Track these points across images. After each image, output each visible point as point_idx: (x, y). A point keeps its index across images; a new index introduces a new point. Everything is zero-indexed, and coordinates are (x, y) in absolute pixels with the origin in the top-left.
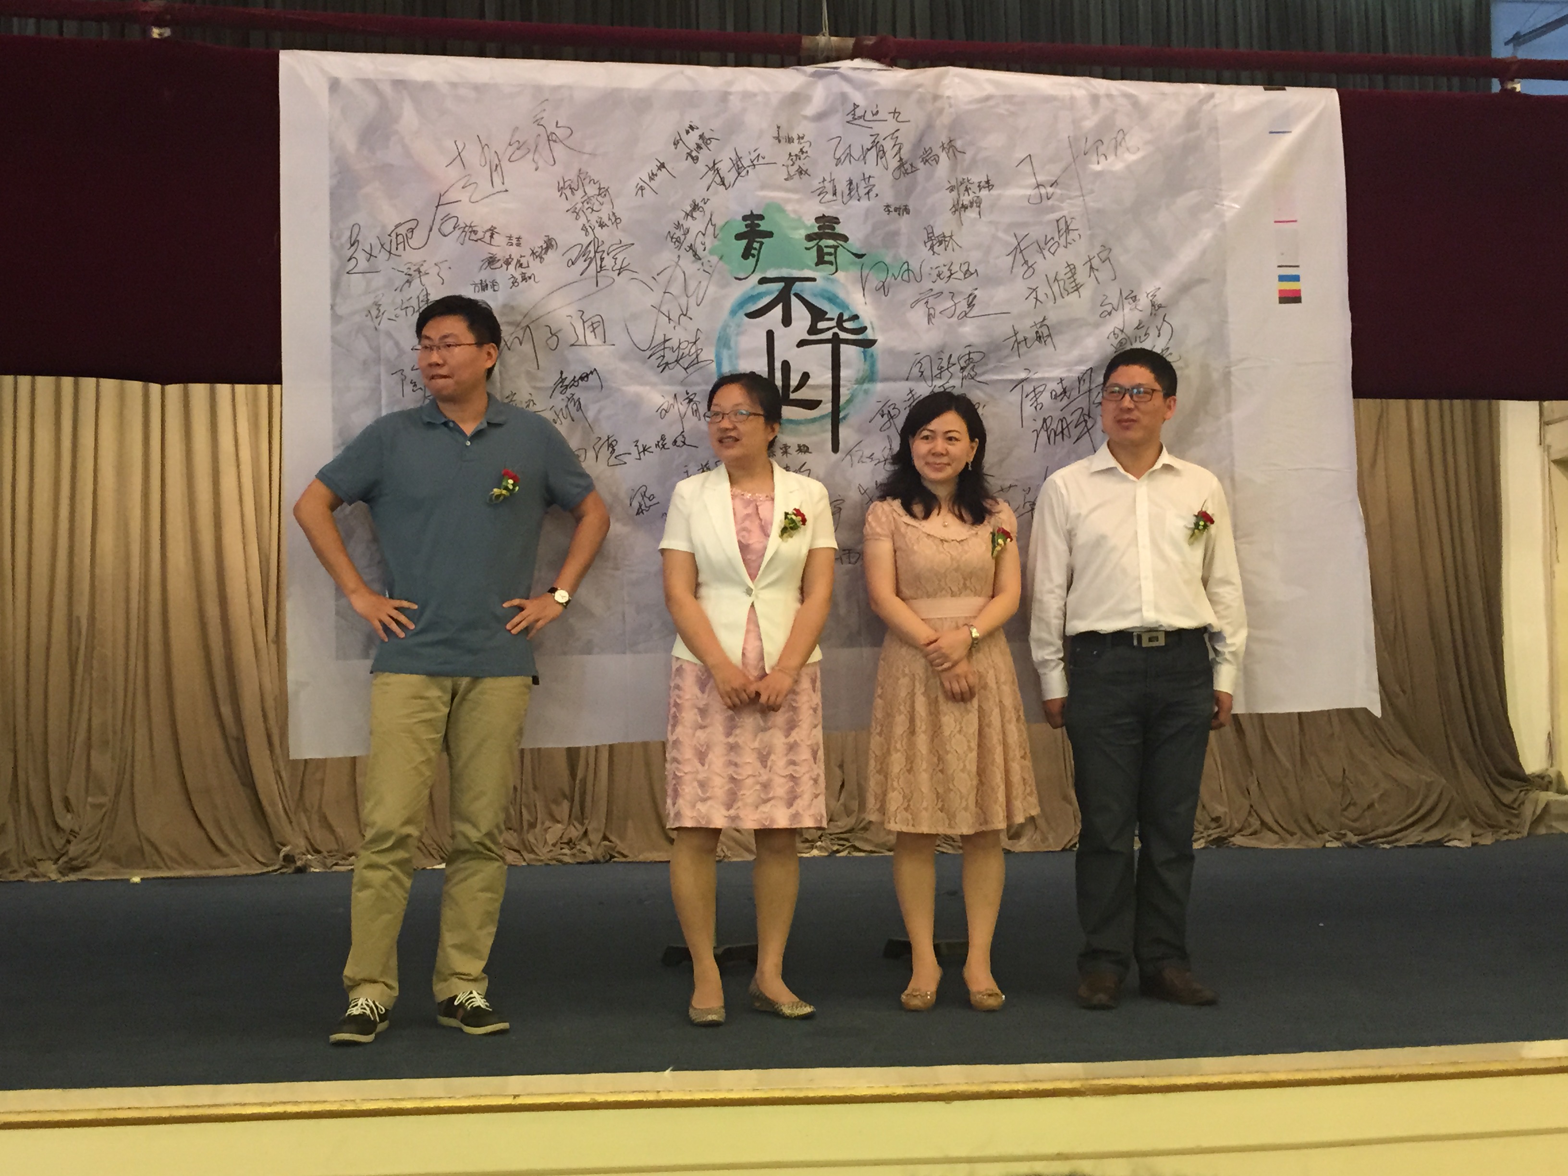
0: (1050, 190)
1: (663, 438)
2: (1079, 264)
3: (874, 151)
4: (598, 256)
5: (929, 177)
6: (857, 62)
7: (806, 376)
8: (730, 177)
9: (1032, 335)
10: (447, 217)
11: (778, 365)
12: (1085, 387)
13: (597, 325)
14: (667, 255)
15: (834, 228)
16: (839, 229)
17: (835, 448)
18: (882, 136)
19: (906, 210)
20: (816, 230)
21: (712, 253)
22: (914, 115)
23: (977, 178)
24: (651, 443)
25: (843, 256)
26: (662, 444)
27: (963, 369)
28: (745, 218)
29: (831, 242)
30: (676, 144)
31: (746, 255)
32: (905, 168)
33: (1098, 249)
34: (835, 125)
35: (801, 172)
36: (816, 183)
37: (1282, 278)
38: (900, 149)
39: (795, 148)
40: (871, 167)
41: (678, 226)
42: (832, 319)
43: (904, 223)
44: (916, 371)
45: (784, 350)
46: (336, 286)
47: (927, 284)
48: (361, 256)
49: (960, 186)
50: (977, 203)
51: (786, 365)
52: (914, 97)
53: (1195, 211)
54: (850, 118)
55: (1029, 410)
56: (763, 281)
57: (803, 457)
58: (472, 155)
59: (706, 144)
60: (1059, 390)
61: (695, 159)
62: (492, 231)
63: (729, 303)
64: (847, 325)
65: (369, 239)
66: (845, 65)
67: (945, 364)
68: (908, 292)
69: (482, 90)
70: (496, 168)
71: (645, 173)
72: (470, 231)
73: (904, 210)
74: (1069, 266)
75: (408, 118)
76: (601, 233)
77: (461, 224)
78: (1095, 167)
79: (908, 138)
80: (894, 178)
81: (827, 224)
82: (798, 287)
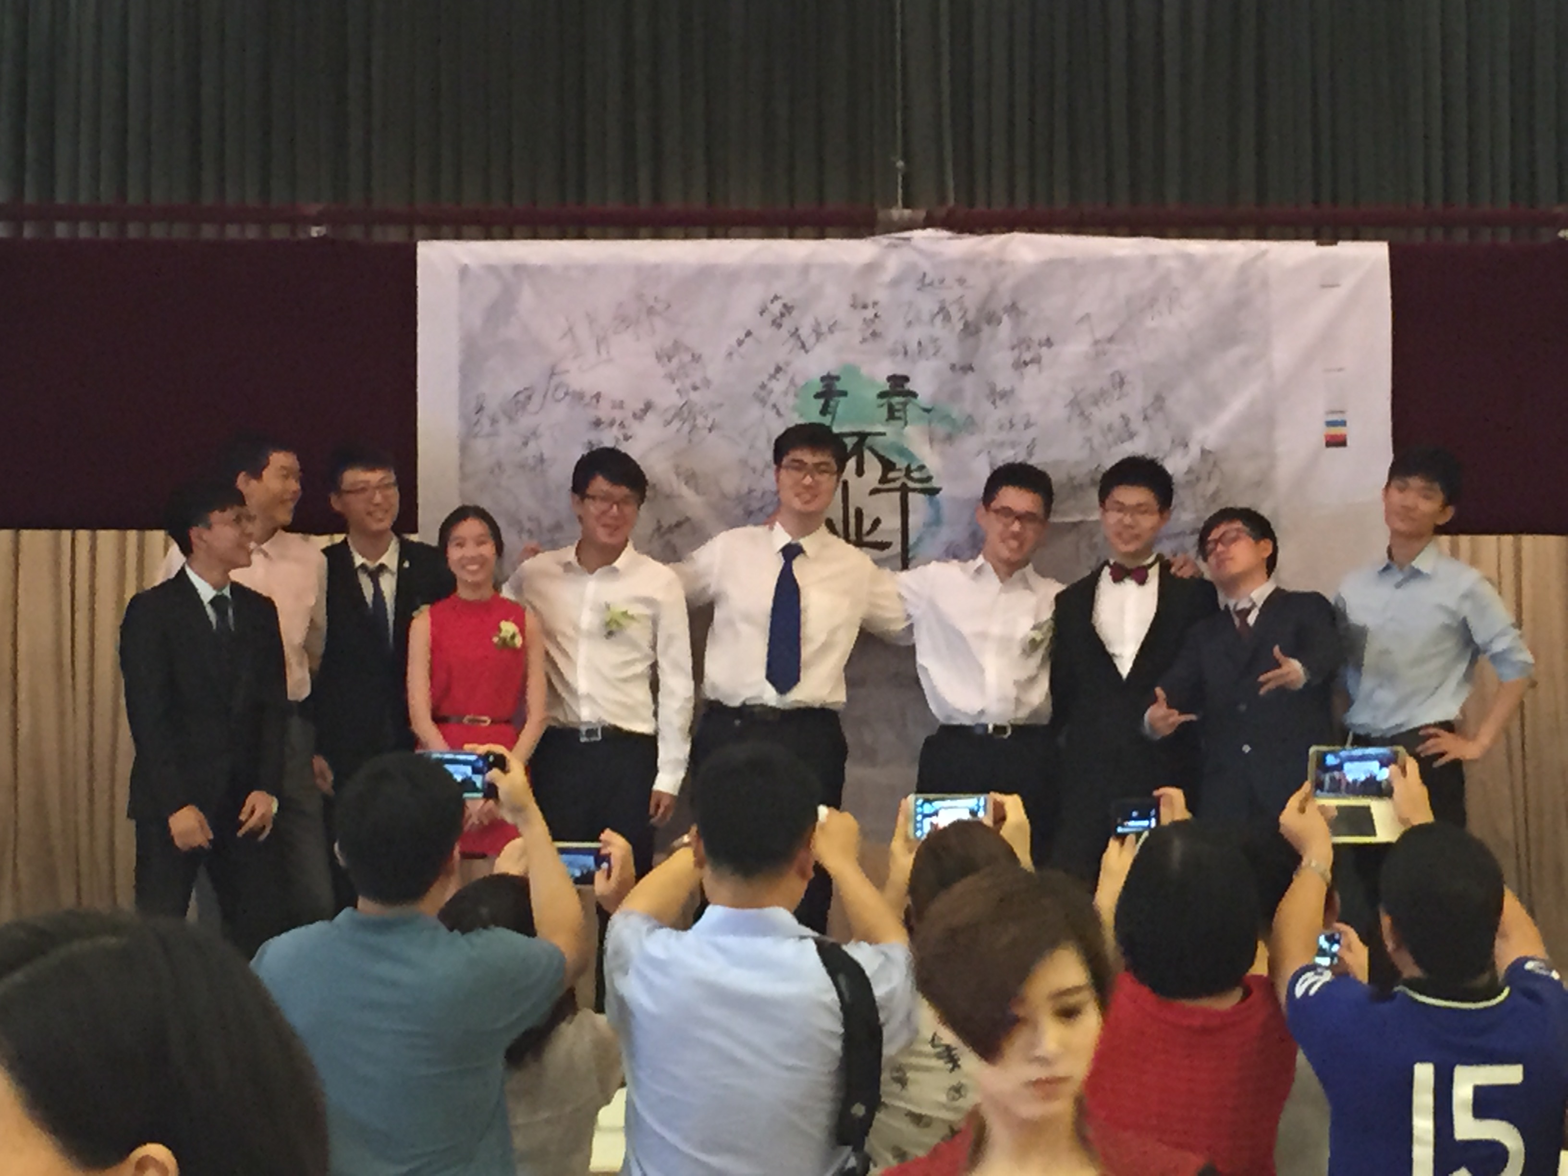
0: (1107, 346)
2: (1133, 415)
3: (941, 317)
4: (691, 416)
5: (992, 337)
6: (930, 232)
8: (810, 341)
10: (560, 385)
11: (852, 512)
14: (754, 413)
15: (903, 386)
16: (909, 386)
18: (949, 300)
19: (971, 368)
20: (887, 388)
21: (793, 410)
22: (979, 282)
23: (1039, 334)
25: (912, 411)
28: (823, 379)
29: (901, 400)
30: (762, 313)
31: (825, 411)
32: (970, 330)
33: (1152, 399)
34: (908, 291)
35: (874, 334)
36: (888, 345)
37: (1330, 424)
38: (965, 312)
39: (869, 313)
40: (939, 329)
41: (763, 387)
42: (900, 470)
43: (969, 381)
45: (858, 498)
46: (464, 448)
47: (989, 436)
48: (485, 422)
49: (1022, 343)
50: (1037, 359)
51: (859, 513)
52: (979, 265)
53: (1245, 362)
54: (919, 285)
58: (582, 329)
59: (790, 313)
61: (779, 326)
62: (598, 396)
64: (915, 475)
65: (492, 405)
66: (918, 235)
68: (971, 444)
69: (591, 270)
70: (600, 342)
71: (733, 341)
72: (579, 396)
73: (968, 368)
74: (1123, 416)
75: (527, 297)
76: (694, 396)
77: (570, 390)
78: (1150, 324)
79: (972, 301)
80: (960, 340)
81: (898, 383)
82: (869, 441)
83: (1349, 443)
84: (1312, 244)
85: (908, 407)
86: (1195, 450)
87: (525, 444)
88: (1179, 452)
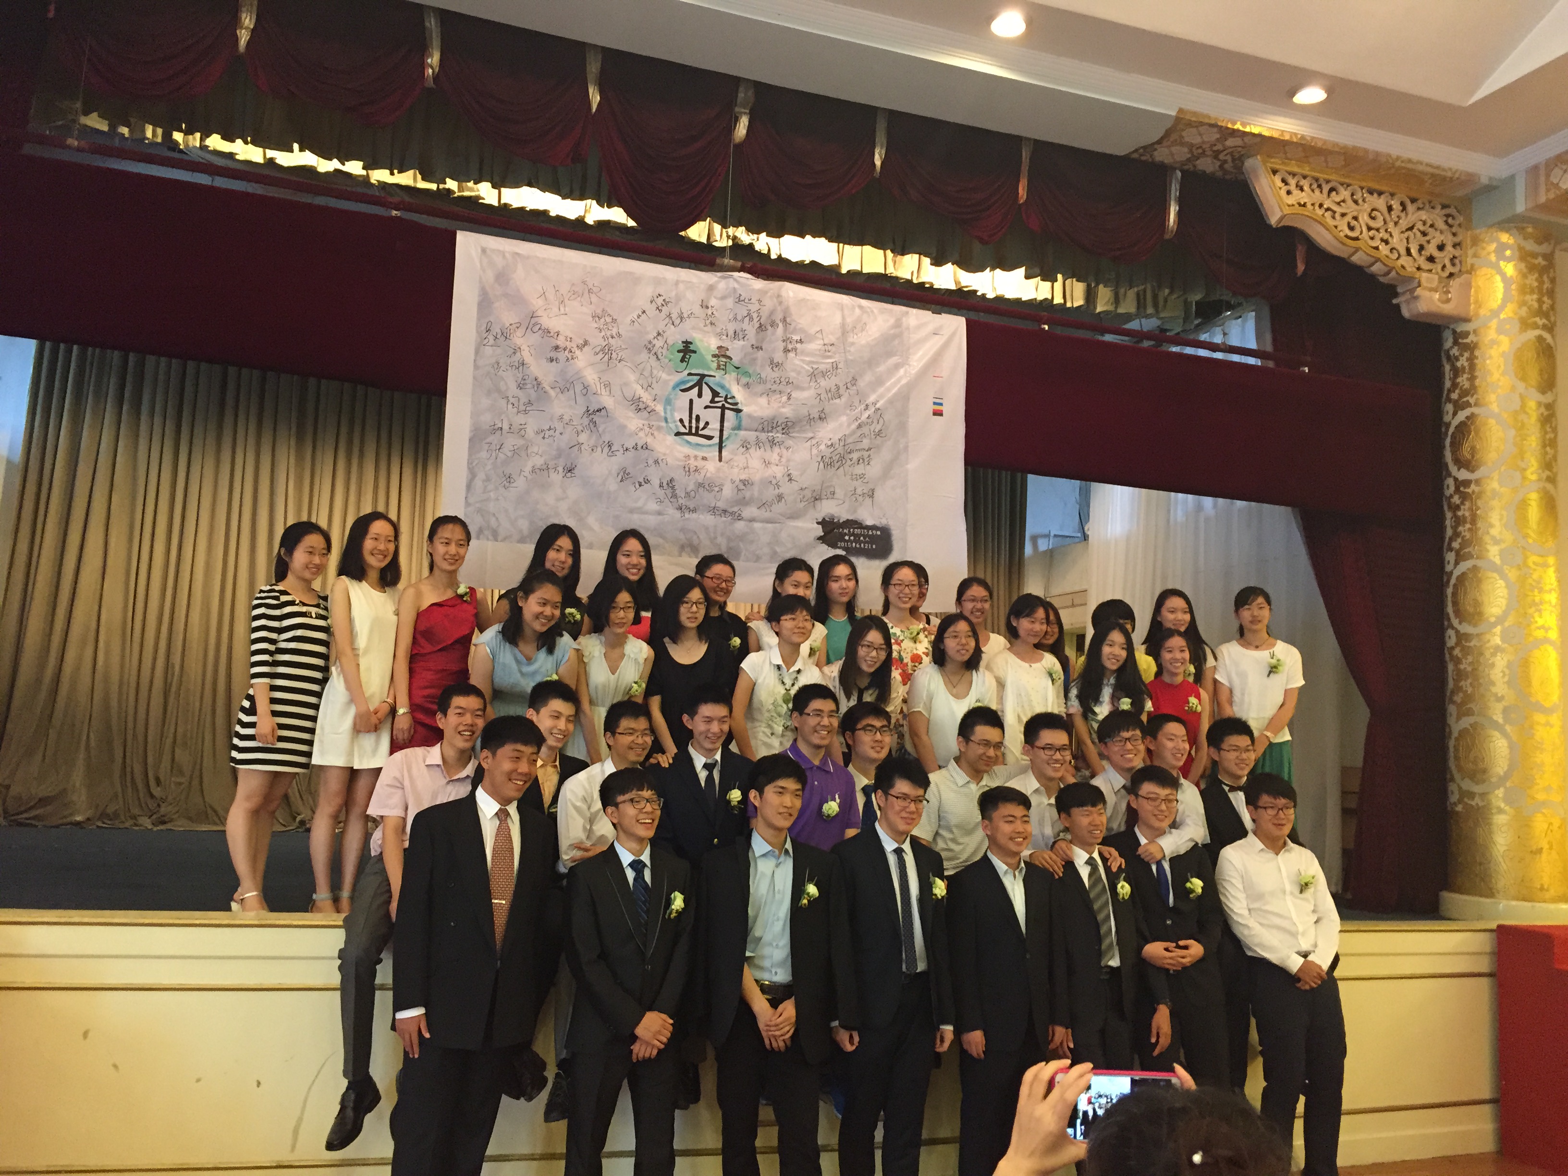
0: (830, 348)
1: (636, 445)
2: (841, 385)
3: (748, 318)
4: (610, 352)
5: (773, 334)
6: (742, 274)
7: (707, 423)
8: (677, 322)
9: (817, 416)
10: (536, 324)
11: (694, 416)
12: (842, 444)
13: (607, 385)
14: (644, 355)
15: (726, 353)
16: (728, 353)
17: (720, 460)
18: (752, 311)
19: (761, 348)
20: (717, 353)
21: (665, 357)
22: (769, 303)
23: (796, 337)
24: (630, 446)
25: (729, 368)
26: (635, 448)
27: (783, 429)
28: (683, 342)
29: (724, 360)
30: (651, 302)
31: (682, 360)
32: (762, 328)
33: (850, 379)
34: (730, 302)
35: (711, 323)
36: (718, 330)
37: (935, 403)
38: (760, 318)
39: (710, 312)
40: (746, 325)
41: (650, 342)
42: (721, 397)
43: (760, 354)
44: (760, 427)
45: (697, 409)
46: (477, 352)
47: (768, 386)
48: (491, 338)
49: (787, 340)
50: (796, 349)
51: (698, 418)
52: (769, 294)
53: (897, 367)
54: (736, 300)
55: (815, 451)
56: (690, 374)
57: (703, 463)
58: (551, 294)
59: (667, 304)
60: (829, 443)
61: (660, 311)
62: (558, 333)
63: (672, 384)
64: (729, 400)
65: (496, 329)
66: (736, 274)
67: (774, 425)
68: (760, 388)
70: (562, 302)
71: (635, 315)
72: (547, 331)
74: (837, 385)
75: (520, 271)
76: (612, 341)
77: (543, 328)
78: (852, 339)
79: (765, 314)
80: (758, 333)
81: (723, 351)
82: (707, 379)
83: (944, 415)
84: (930, 312)
85: (727, 364)
87: (514, 353)
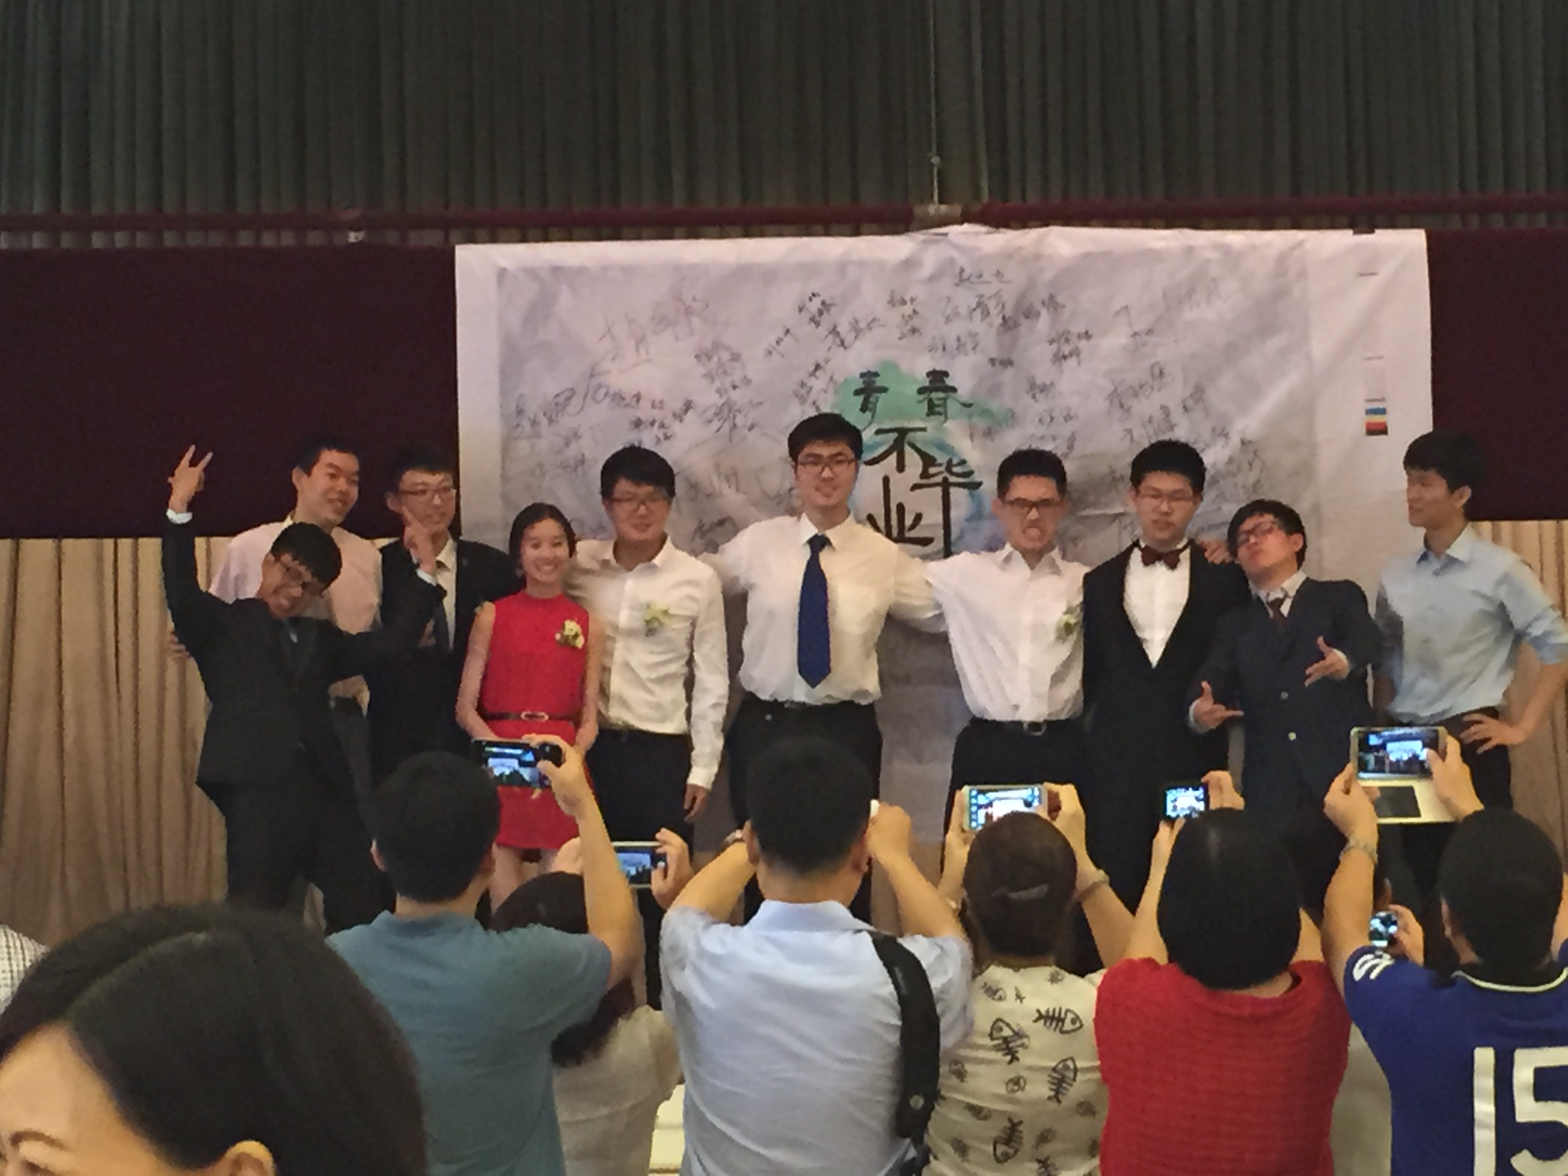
0: (1147, 338)
2: (1172, 406)
3: (979, 311)
4: (731, 415)
5: (1031, 331)
6: (966, 227)
7: (918, 517)
8: (849, 338)
10: (600, 386)
11: (893, 507)
13: (730, 478)
15: (944, 382)
16: (949, 382)
18: (987, 294)
19: (1010, 362)
20: (927, 384)
21: (833, 408)
22: (1016, 277)
23: (1078, 328)
25: (953, 407)
28: (862, 375)
29: (941, 395)
30: (801, 310)
31: (863, 409)
32: (1008, 324)
33: (1191, 390)
34: (946, 286)
35: (914, 331)
36: (927, 341)
37: (1369, 412)
38: (1003, 306)
39: (908, 309)
40: (977, 325)
41: (803, 384)
42: (941, 465)
43: (1008, 375)
45: (899, 494)
46: (505, 450)
47: (1030, 430)
48: (526, 424)
49: (1061, 337)
50: (1076, 353)
51: (901, 508)
52: (1016, 259)
53: (1285, 353)
54: (957, 280)
56: (879, 432)
58: (620, 330)
59: (828, 311)
61: (818, 324)
62: (638, 397)
64: (956, 470)
65: (533, 407)
66: (953, 230)
69: (629, 271)
70: (641, 340)
71: (772, 339)
72: (619, 398)
73: (1007, 363)
74: (1162, 407)
75: (565, 300)
76: (735, 395)
77: (611, 392)
78: (1189, 314)
79: (1010, 295)
80: (999, 334)
81: (938, 378)
82: (911, 436)
83: (1389, 431)
84: (1351, 232)
85: (948, 402)
86: (1235, 440)
87: (567, 445)
88: (1221, 442)
